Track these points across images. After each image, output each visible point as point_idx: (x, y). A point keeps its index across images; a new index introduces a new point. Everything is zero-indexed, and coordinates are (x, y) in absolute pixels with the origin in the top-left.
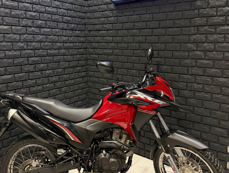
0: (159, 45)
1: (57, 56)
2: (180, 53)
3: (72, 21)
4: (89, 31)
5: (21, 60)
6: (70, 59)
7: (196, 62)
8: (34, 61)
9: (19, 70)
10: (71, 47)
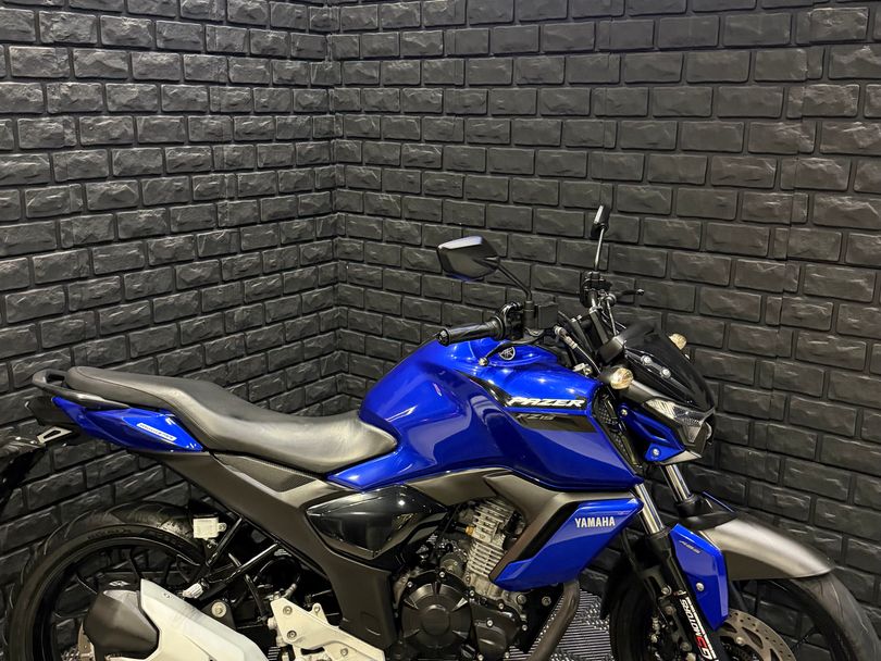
0: (649, 124)
1: (207, 172)
2: (739, 162)
3: (267, 16)
4: (342, 60)
5: (53, 193)
6: (260, 185)
7: (810, 204)
8: (109, 196)
9: (49, 237)
10: (263, 134)
